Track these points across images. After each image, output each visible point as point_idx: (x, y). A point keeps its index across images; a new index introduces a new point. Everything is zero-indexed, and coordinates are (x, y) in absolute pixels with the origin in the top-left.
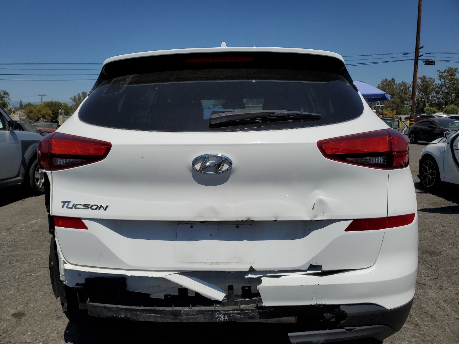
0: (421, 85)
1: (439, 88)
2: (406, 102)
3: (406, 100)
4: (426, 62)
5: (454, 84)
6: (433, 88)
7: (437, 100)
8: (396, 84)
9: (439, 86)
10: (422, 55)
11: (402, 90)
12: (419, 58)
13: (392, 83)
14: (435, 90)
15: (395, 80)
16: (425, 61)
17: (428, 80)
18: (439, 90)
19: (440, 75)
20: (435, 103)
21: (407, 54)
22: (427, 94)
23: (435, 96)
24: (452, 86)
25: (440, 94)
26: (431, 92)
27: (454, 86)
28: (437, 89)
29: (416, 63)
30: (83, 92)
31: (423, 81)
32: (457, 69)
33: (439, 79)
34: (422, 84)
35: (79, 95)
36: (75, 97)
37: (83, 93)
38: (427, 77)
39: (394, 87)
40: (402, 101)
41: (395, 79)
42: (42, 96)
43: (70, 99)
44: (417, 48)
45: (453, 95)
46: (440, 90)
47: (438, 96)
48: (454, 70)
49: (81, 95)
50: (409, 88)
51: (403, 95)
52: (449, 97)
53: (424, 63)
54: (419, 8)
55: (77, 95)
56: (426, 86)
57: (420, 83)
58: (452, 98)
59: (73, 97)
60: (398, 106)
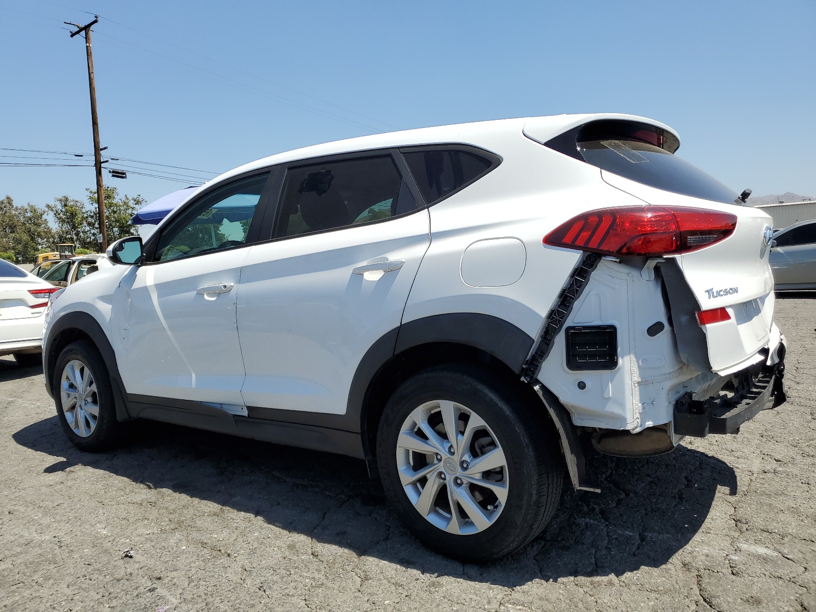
0: (61, 211)
1: (92, 217)
2: (40, 240)
3: (39, 236)
4: (113, 172)
5: (115, 212)
6: (83, 218)
7: (93, 238)
8: (17, 208)
9: (92, 214)
10: (107, 161)
11: (30, 219)
12: (103, 165)
13: (8, 205)
14: (86, 221)
15: (12, 200)
16: (111, 171)
17: (72, 203)
18: (93, 221)
19: (92, 196)
20: (90, 242)
21: (82, 156)
22: (74, 227)
23: (88, 231)
24: (112, 214)
25: (96, 228)
26: (81, 224)
27: (116, 215)
28: (90, 219)
29: (99, 173)
31: (65, 205)
32: (115, 188)
33: (91, 202)
34: (64, 210)
38: (70, 199)
39: (14, 212)
40: (33, 239)
41: (12, 198)
44: (97, 149)
45: (116, 229)
46: (95, 222)
47: (93, 231)
48: (111, 190)
50: (42, 215)
51: (33, 228)
52: (110, 232)
53: (111, 174)
54: (91, 84)
56: (72, 214)
57: (61, 208)
58: (114, 235)
60: (26, 246)
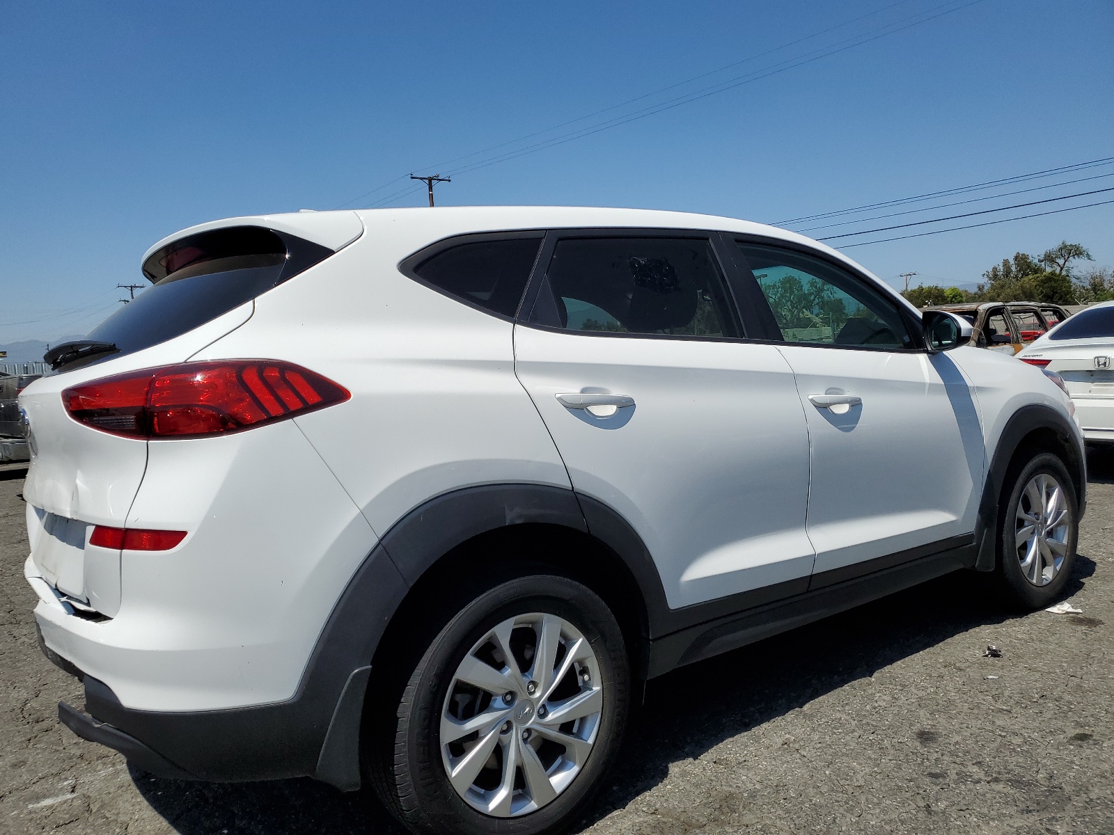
30: (1018, 253)
35: (1006, 263)
36: (995, 269)
37: (1016, 258)
42: (909, 277)
43: (983, 275)
49: (1012, 262)
55: (1001, 265)
59: (990, 270)
